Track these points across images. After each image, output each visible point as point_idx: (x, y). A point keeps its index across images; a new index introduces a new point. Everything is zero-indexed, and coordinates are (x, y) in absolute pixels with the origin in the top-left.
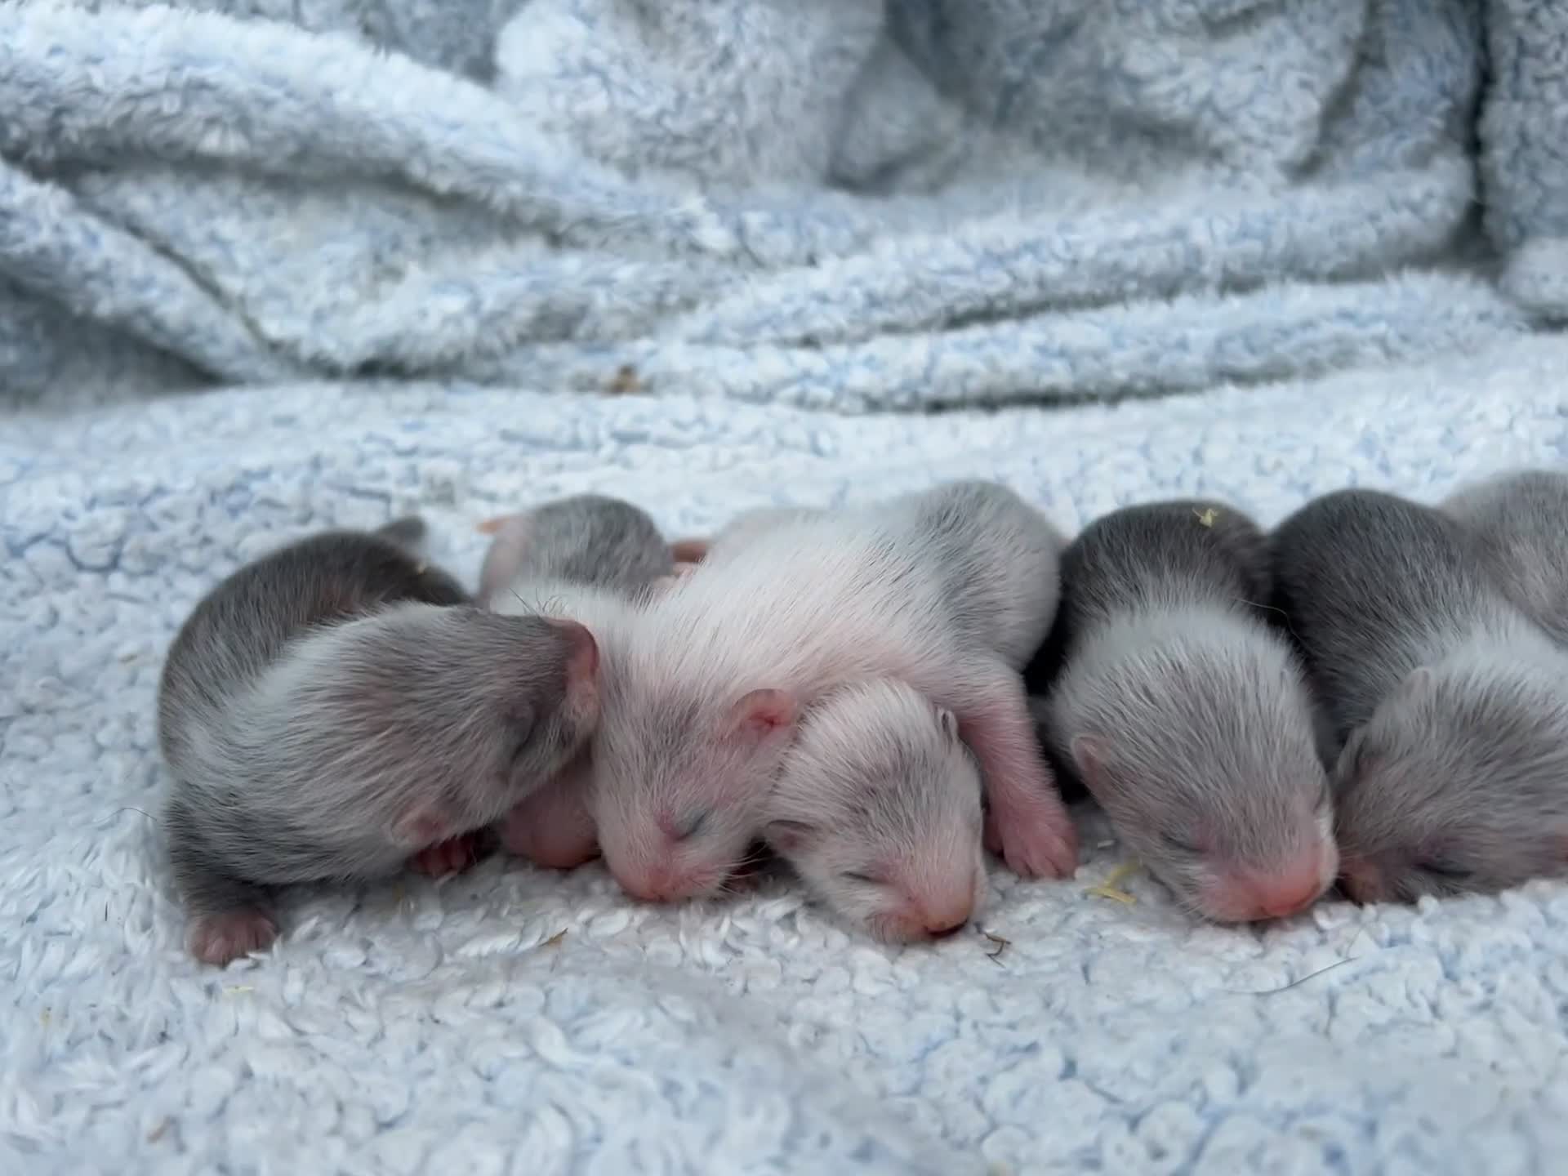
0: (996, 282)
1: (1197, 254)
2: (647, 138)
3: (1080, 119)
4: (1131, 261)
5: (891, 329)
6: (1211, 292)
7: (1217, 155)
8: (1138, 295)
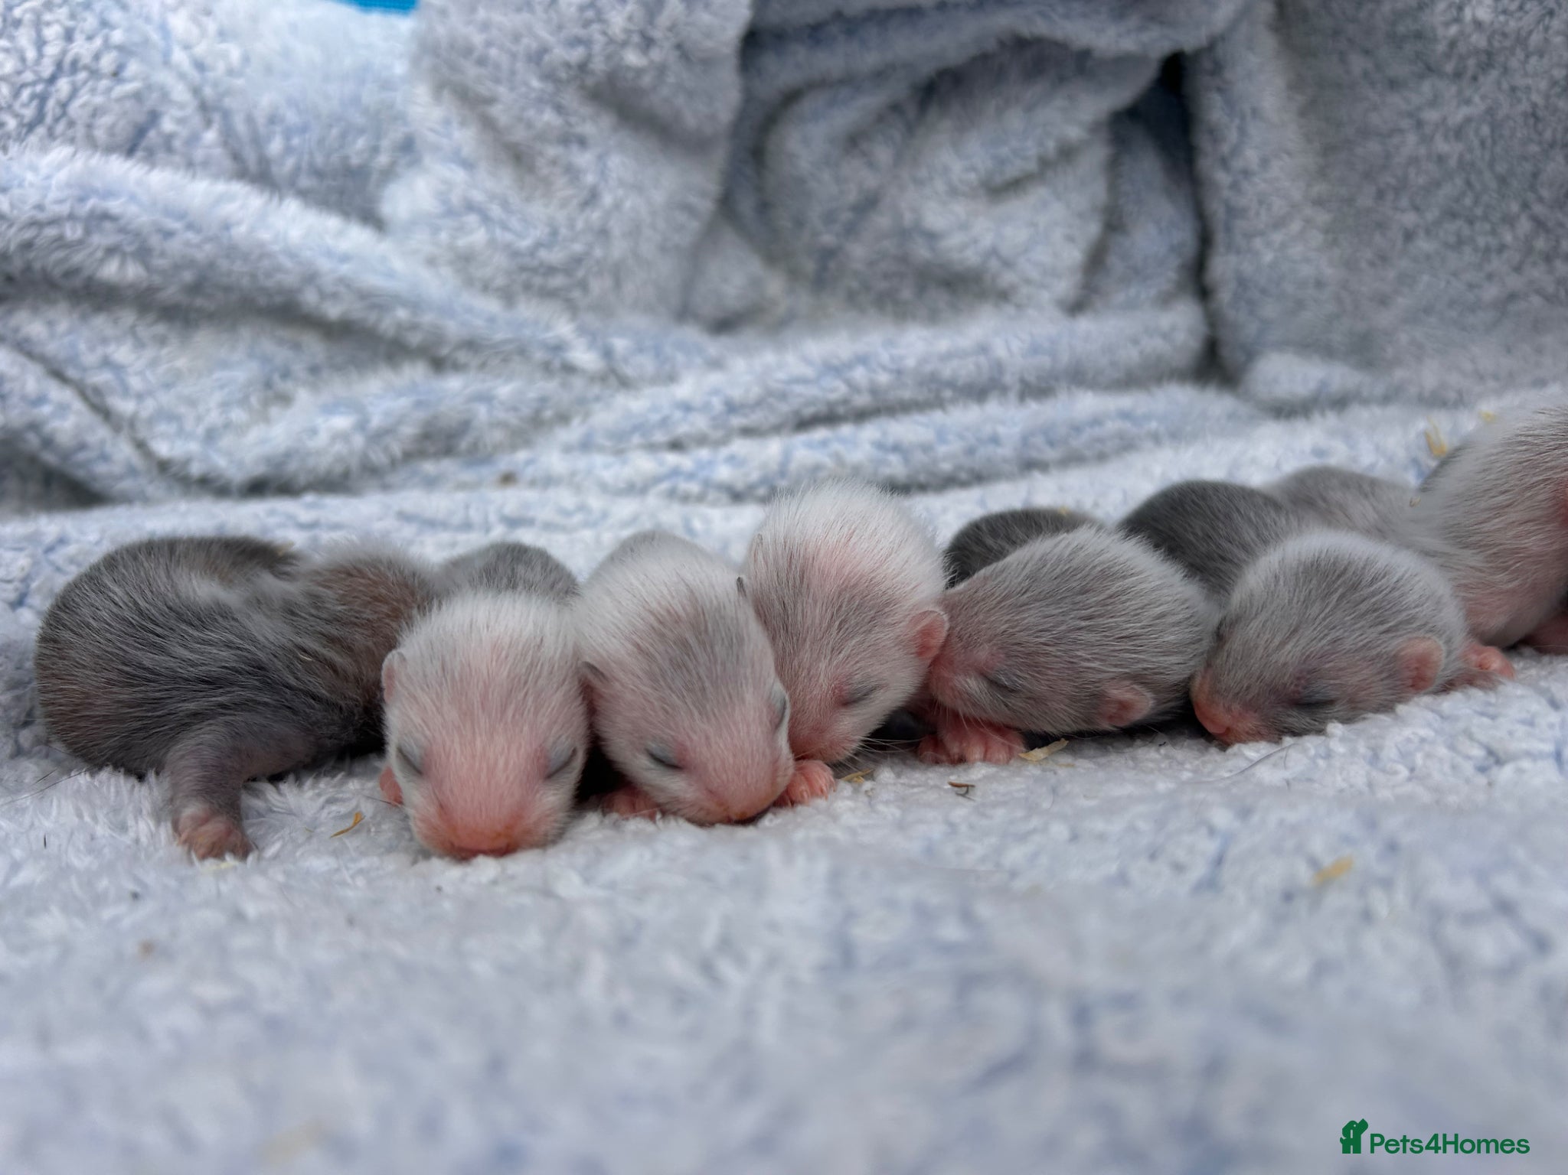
0: (835, 390)
1: (999, 366)
2: (523, 269)
3: (886, 276)
4: (947, 371)
5: (747, 432)
6: (1013, 396)
7: (1003, 296)
8: (953, 401)
